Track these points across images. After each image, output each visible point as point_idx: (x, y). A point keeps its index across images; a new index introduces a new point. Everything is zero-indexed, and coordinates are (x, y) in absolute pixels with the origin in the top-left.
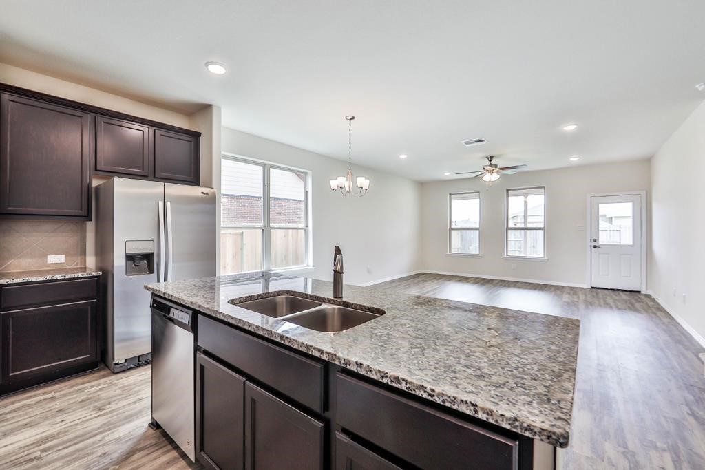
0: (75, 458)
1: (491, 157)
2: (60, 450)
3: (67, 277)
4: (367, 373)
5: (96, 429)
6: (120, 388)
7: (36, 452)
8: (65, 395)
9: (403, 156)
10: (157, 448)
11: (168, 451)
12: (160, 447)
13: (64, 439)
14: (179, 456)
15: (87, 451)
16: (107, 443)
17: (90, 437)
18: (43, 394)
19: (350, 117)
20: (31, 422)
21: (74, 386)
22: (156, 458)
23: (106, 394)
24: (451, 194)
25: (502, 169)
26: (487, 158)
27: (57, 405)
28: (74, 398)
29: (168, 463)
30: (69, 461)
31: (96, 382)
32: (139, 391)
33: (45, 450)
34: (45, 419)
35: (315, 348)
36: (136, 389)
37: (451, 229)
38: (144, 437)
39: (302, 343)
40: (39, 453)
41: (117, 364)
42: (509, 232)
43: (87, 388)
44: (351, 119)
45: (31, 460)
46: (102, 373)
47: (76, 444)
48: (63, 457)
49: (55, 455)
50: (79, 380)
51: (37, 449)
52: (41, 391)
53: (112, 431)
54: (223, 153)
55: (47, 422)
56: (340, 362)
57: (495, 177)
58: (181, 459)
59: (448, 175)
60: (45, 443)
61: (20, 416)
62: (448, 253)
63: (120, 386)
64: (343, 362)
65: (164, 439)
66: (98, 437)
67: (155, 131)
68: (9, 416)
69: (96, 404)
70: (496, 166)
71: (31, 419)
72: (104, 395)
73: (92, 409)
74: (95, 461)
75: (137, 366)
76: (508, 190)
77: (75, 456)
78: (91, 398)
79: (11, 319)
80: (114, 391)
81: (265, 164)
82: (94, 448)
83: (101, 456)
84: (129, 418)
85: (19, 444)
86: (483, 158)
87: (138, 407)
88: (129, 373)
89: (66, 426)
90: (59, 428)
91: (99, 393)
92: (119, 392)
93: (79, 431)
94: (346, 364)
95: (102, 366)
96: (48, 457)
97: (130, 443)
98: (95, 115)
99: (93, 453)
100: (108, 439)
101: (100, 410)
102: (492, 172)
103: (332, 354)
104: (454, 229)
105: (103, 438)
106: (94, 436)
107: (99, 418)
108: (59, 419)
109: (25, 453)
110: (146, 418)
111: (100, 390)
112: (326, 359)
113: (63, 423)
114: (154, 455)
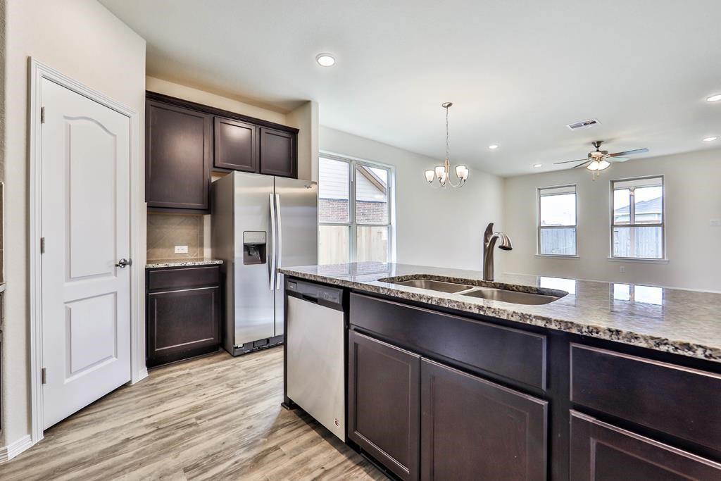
0: (226, 428)
1: (599, 143)
2: (211, 419)
3: (197, 264)
4: (630, 341)
5: (234, 404)
6: (243, 370)
7: (192, 418)
8: (198, 372)
9: (493, 147)
10: (295, 427)
11: (308, 431)
12: (299, 425)
13: (212, 410)
14: (319, 436)
15: (234, 422)
16: (249, 418)
17: (233, 411)
18: (181, 369)
19: (446, 105)
20: (179, 393)
21: (203, 365)
22: (299, 436)
23: (234, 374)
24: (539, 189)
25: (612, 155)
26: (594, 143)
27: (195, 380)
28: (206, 375)
29: (312, 441)
30: (222, 430)
31: (220, 363)
32: (261, 374)
33: (199, 418)
34: (189, 391)
35: (535, 317)
36: (258, 372)
37: (540, 227)
38: (281, 416)
39: (514, 312)
40: (194, 420)
41: (237, 347)
42: (615, 229)
43: (215, 368)
44: (448, 106)
45: (190, 425)
46: (223, 356)
47: (222, 415)
48: (215, 426)
49: (210, 424)
50: (205, 360)
51: (191, 416)
52: (177, 367)
53: (250, 407)
54: (320, 151)
55: (191, 394)
56: (580, 331)
57: (604, 165)
58: (323, 439)
59: (538, 167)
60: (197, 412)
61: (168, 387)
62: (537, 254)
63: (242, 368)
64: (585, 329)
65: (300, 419)
66: (239, 412)
67: (260, 129)
68: (160, 386)
69: (228, 382)
70: (605, 152)
71: (179, 390)
72: (231, 374)
73: (225, 386)
74: (245, 433)
75: (252, 352)
76: (613, 182)
77: (226, 426)
78: (221, 377)
79: (156, 300)
80: (238, 372)
81: (351, 161)
82: (240, 421)
83: (248, 428)
84: (262, 397)
85: (175, 410)
86: (588, 144)
87: (265, 387)
88: (246, 357)
89: (209, 399)
90: (204, 400)
91: (227, 372)
92: (243, 373)
93: (221, 404)
94: (591, 332)
95: (221, 349)
96: (204, 424)
97: (270, 419)
98: (213, 116)
99: (240, 425)
100: (249, 413)
101: (233, 388)
102: (600, 159)
103: (566, 322)
104: (543, 227)
105: (245, 412)
106: (236, 409)
107: (235, 395)
108: (201, 392)
109: (183, 419)
110: (277, 398)
111: (227, 370)
112: (556, 328)
113: (205, 396)
114: (296, 433)
